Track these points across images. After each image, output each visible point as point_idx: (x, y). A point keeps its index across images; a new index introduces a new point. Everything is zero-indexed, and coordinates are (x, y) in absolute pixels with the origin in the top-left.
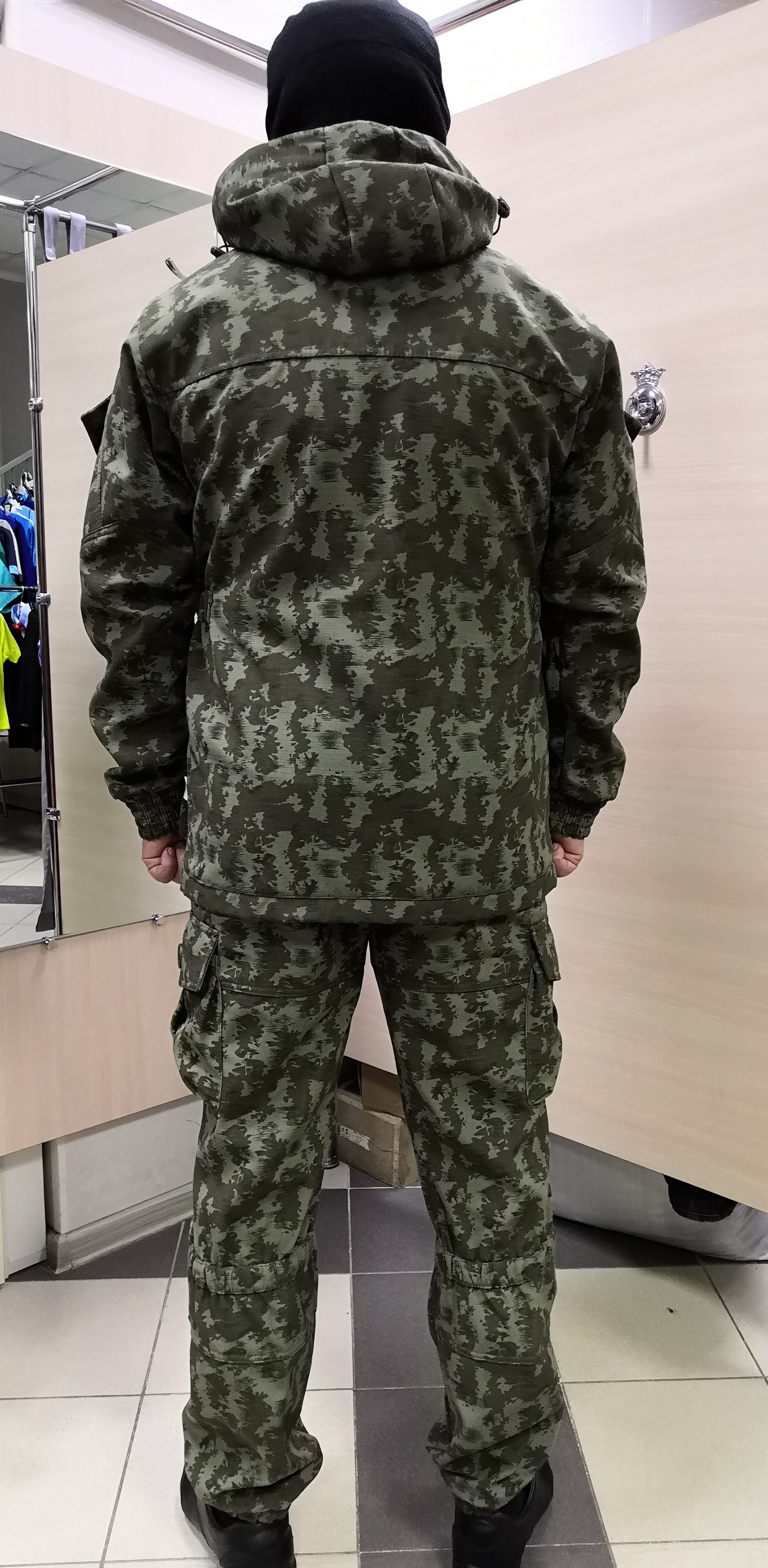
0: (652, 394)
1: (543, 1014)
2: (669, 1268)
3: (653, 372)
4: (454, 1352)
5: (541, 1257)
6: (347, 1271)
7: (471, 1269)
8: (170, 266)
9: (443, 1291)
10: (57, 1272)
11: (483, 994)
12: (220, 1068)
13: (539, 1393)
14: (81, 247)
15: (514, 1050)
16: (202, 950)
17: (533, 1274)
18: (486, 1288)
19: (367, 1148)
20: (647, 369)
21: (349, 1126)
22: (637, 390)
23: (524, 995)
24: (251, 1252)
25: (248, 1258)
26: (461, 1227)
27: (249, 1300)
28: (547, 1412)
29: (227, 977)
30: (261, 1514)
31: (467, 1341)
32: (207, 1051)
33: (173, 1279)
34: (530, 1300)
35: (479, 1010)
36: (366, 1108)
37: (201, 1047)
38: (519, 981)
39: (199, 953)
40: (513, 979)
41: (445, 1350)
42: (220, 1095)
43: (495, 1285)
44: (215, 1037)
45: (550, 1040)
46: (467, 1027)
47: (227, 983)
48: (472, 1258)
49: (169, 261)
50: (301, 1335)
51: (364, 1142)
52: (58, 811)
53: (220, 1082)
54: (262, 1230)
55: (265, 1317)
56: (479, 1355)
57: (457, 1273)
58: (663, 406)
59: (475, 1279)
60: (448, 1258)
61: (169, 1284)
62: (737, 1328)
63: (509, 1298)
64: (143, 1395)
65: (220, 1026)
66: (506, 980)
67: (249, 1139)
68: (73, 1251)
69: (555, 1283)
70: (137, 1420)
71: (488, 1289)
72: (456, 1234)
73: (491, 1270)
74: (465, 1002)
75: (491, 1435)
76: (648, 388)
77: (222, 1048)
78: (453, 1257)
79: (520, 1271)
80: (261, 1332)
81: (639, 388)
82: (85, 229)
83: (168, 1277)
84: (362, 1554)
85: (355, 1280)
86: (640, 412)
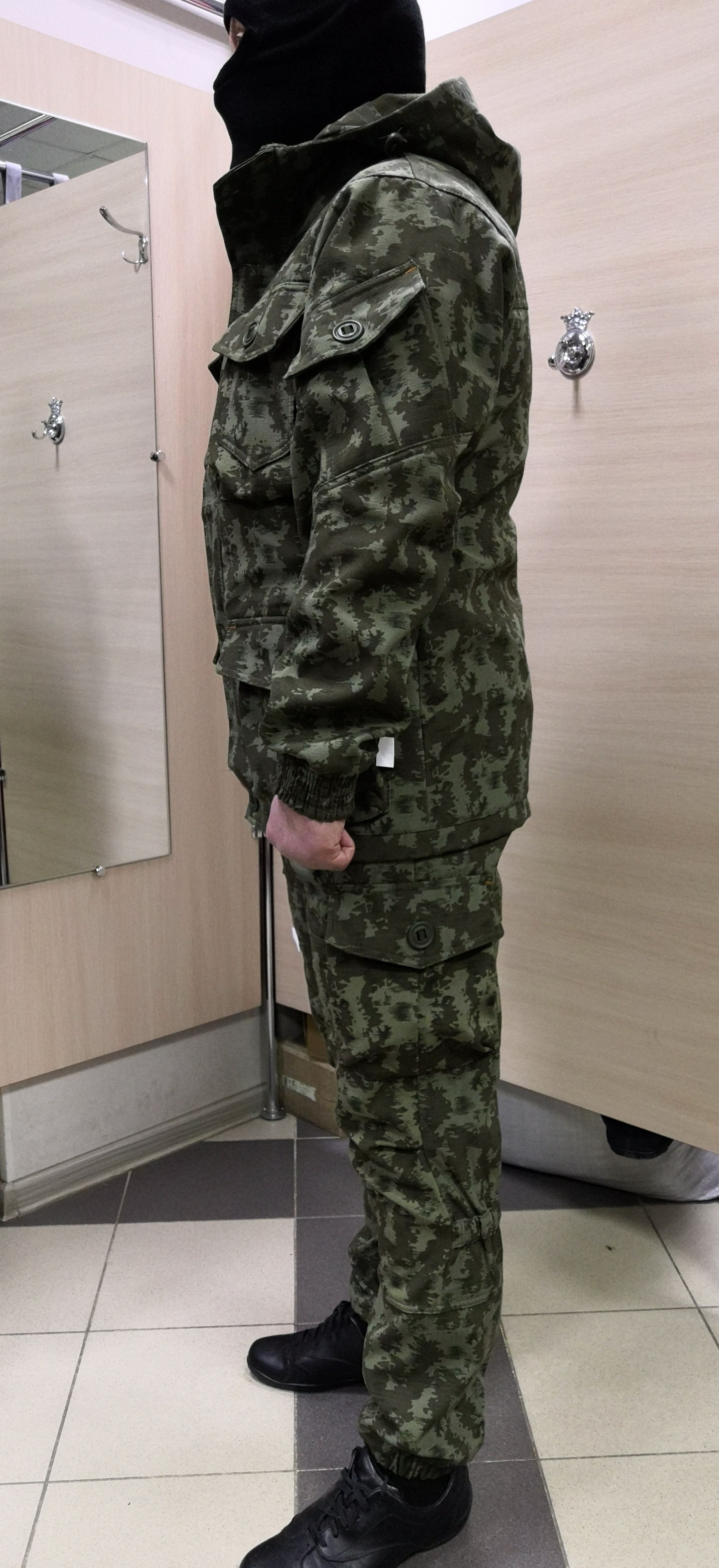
0: (582, 337)
2: (610, 1209)
3: (582, 316)
6: (291, 1215)
8: (104, 213)
10: (4, 1219)
14: (17, 196)
19: (313, 1099)
20: (576, 313)
21: (296, 1077)
22: (566, 335)
33: (119, 1225)
36: (312, 1058)
49: (103, 210)
51: (311, 1093)
52: (3, 771)
58: (592, 349)
61: (115, 1230)
62: (674, 1263)
64: (88, 1331)
68: (19, 1199)
70: (81, 1354)
76: (578, 332)
81: (569, 331)
82: (21, 178)
83: (113, 1223)
84: (299, 1472)
85: (299, 1225)
86: (569, 356)
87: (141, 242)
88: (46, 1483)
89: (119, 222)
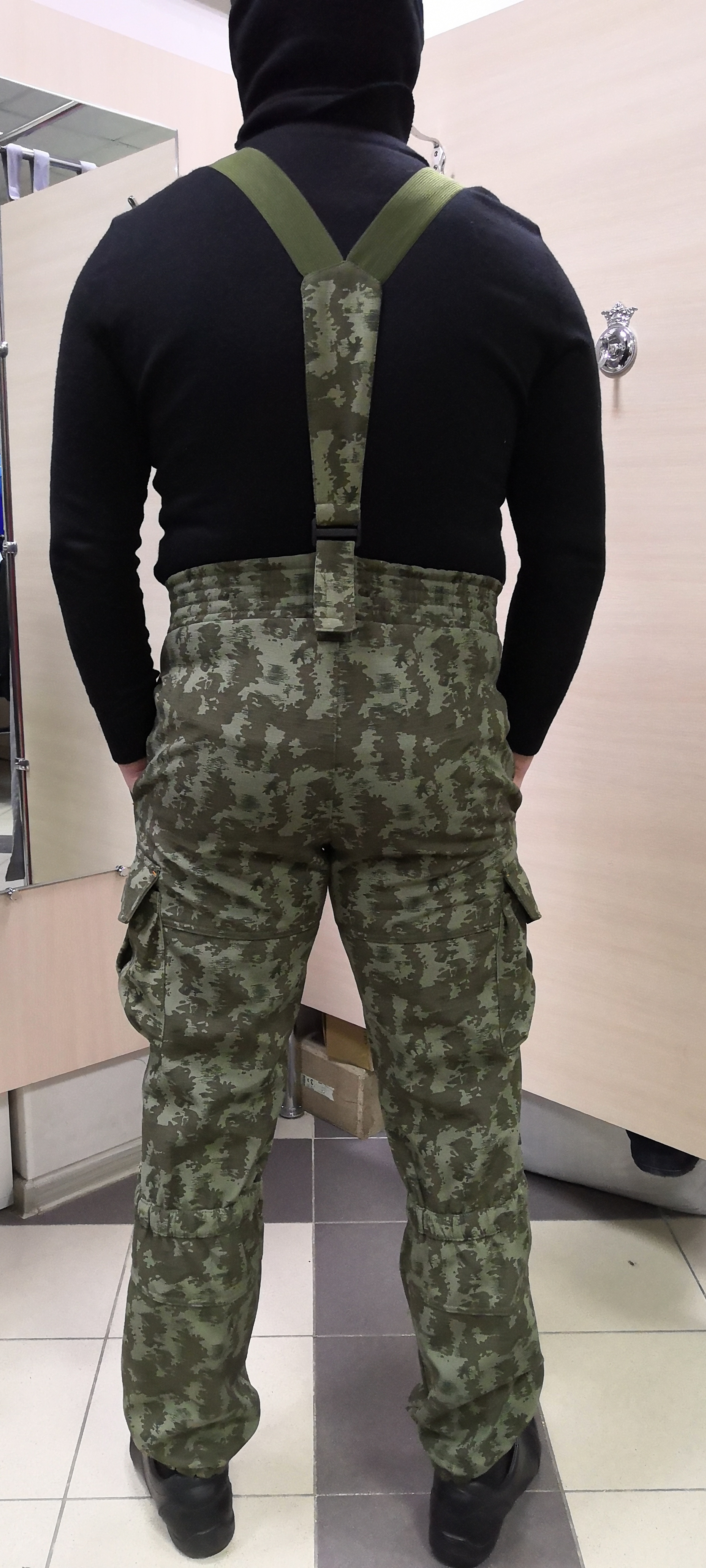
0: (623, 334)
1: (515, 959)
2: (632, 1222)
3: (624, 312)
4: (426, 1305)
5: (513, 1206)
6: (309, 1220)
7: (442, 1222)
9: (414, 1244)
10: (25, 1217)
11: (454, 942)
12: (162, 1007)
13: (512, 1347)
14: (44, 185)
15: (487, 999)
16: (140, 883)
17: (506, 1224)
18: (458, 1240)
19: (331, 1098)
20: (618, 309)
21: (314, 1076)
22: (607, 331)
23: (495, 941)
24: (196, 1197)
25: (192, 1202)
26: (431, 1179)
27: (191, 1245)
28: (523, 1366)
29: (169, 914)
30: (199, 1470)
31: (440, 1294)
32: (149, 989)
34: (503, 1250)
35: (449, 959)
36: (330, 1058)
37: (144, 986)
38: (490, 926)
39: (136, 885)
40: (485, 925)
41: (416, 1303)
42: (162, 1033)
43: (468, 1237)
44: (158, 974)
45: (524, 986)
46: (438, 977)
47: (169, 921)
48: (443, 1211)
50: (244, 1283)
51: (329, 1093)
52: (27, 762)
53: (162, 1021)
54: (208, 1176)
55: (206, 1263)
56: (452, 1307)
57: (428, 1227)
58: (634, 346)
59: (447, 1232)
60: (419, 1212)
62: (698, 1282)
63: (482, 1250)
64: (105, 1338)
65: (163, 963)
66: (477, 927)
67: (193, 1081)
68: (39, 1197)
69: (529, 1232)
70: (100, 1363)
71: (460, 1242)
72: (427, 1186)
73: (462, 1222)
74: (435, 951)
75: (466, 1389)
76: (619, 328)
77: (165, 985)
78: (424, 1211)
79: (492, 1221)
80: (201, 1278)
81: (609, 328)
82: (49, 166)
84: (318, 1497)
85: (318, 1230)
86: (610, 353)
88: (64, 1499)
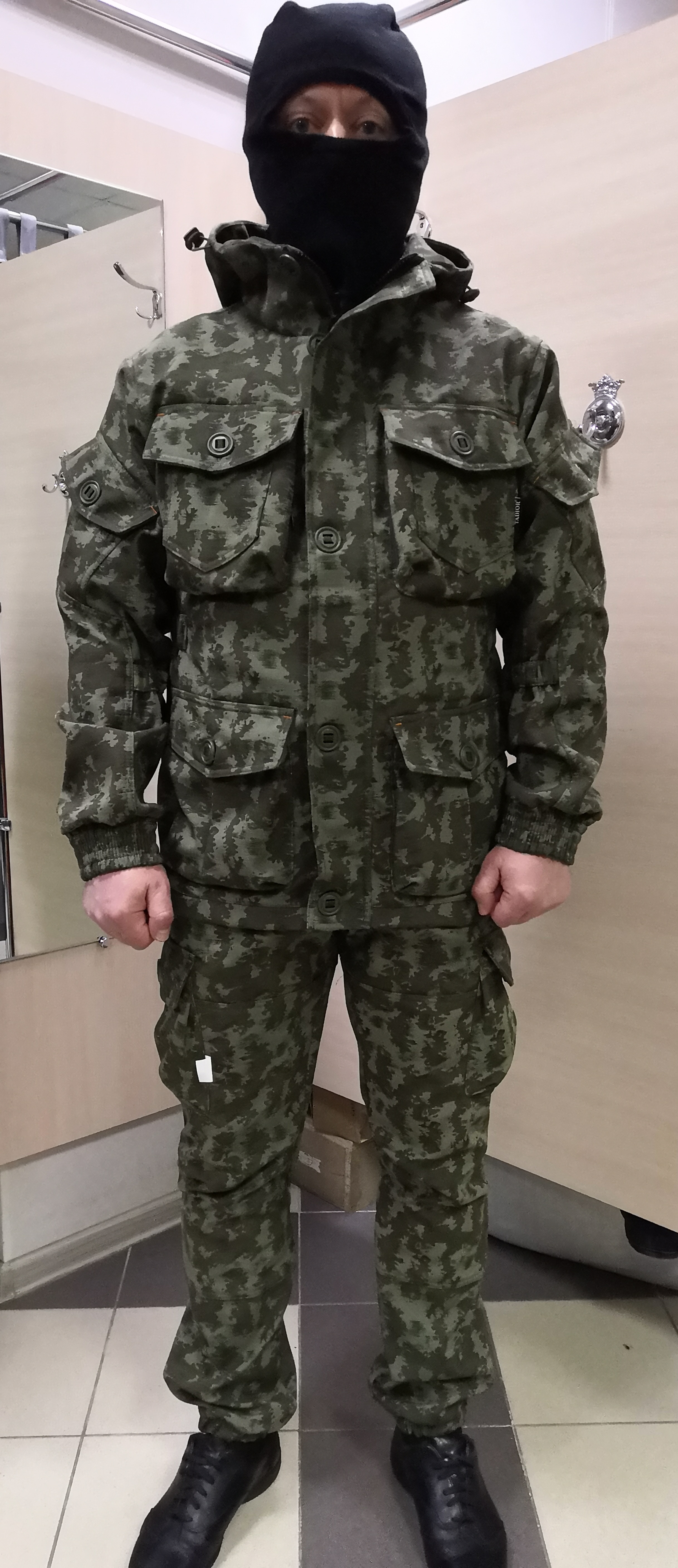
0: (610, 407)
3: (611, 384)
8: (118, 270)
14: (31, 248)
19: (318, 1171)
20: (605, 381)
22: (595, 403)
33: (119, 1310)
36: (317, 1130)
49: (117, 266)
51: (315, 1165)
52: (10, 822)
58: (621, 417)
61: (114, 1315)
64: (83, 1435)
70: (76, 1463)
76: (606, 400)
81: (597, 400)
82: (36, 230)
83: (112, 1307)
85: (305, 1312)
86: (597, 425)
87: (155, 297)
89: (133, 277)
